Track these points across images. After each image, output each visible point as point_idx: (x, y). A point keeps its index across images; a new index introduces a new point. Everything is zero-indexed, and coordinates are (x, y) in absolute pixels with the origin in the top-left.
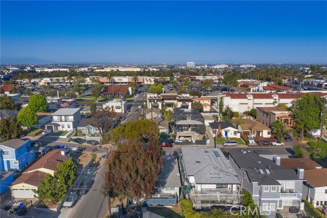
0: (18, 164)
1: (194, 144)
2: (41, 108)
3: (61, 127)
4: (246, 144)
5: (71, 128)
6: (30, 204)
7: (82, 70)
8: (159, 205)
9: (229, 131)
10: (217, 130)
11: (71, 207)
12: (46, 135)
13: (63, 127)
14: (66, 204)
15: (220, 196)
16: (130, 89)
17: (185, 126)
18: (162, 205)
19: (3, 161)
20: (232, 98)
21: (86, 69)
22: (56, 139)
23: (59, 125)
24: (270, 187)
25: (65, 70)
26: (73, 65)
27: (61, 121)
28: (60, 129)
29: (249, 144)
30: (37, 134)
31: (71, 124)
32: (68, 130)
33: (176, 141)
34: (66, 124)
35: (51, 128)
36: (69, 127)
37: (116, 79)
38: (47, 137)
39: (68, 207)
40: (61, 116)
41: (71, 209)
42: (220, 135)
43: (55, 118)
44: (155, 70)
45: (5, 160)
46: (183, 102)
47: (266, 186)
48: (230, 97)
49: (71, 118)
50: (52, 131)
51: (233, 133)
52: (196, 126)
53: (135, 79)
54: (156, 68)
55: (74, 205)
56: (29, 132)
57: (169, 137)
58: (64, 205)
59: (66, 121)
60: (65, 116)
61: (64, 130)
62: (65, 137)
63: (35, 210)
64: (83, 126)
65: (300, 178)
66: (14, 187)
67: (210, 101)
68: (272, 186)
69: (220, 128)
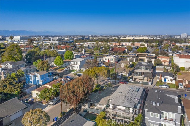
0: (42, 82)
1: (141, 84)
2: (70, 57)
3: (74, 67)
4: (176, 88)
5: (79, 69)
6: (36, 101)
7: (114, 38)
8: (93, 112)
9: (167, 78)
10: (160, 77)
11: (52, 105)
12: (66, 71)
13: (75, 68)
14: (51, 103)
15: (123, 113)
16: (126, 50)
17: (140, 73)
18: (95, 113)
19: (36, 80)
20: (180, 58)
21: (116, 38)
22: (69, 73)
23: (73, 67)
24: (154, 114)
25: (104, 38)
26: (111, 35)
27: (75, 64)
28: (74, 68)
29: (179, 89)
30: (61, 70)
31: (79, 66)
32: (77, 69)
33: (130, 81)
34: (76, 66)
35: (69, 67)
36: (78, 68)
37: (124, 44)
38: (66, 72)
39: (51, 105)
40: (75, 62)
41: (52, 106)
42: (161, 80)
43: (72, 63)
44: (158, 38)
45: (37, 80)
46: (149, 59)
47: (152, 113)
48: (179, 57)
49: (79, 63)
50: (70, 69)
51: (170, 80)
52: (146, 73)
53: (133, 44)
54: (159, 37)
55: (54, 104)
56: (59, 69)
57: (127, 78)
58: (50, 103)
59: (77, 65)
60: (76, 62)
61: (75, 69)
62: (73, 73)
63: (37, 103)
64: (84, 68)
65: (178, 112)
66: (33, 92)
67: (168, 59)
68: (155, 113)
69: (161, 76)
